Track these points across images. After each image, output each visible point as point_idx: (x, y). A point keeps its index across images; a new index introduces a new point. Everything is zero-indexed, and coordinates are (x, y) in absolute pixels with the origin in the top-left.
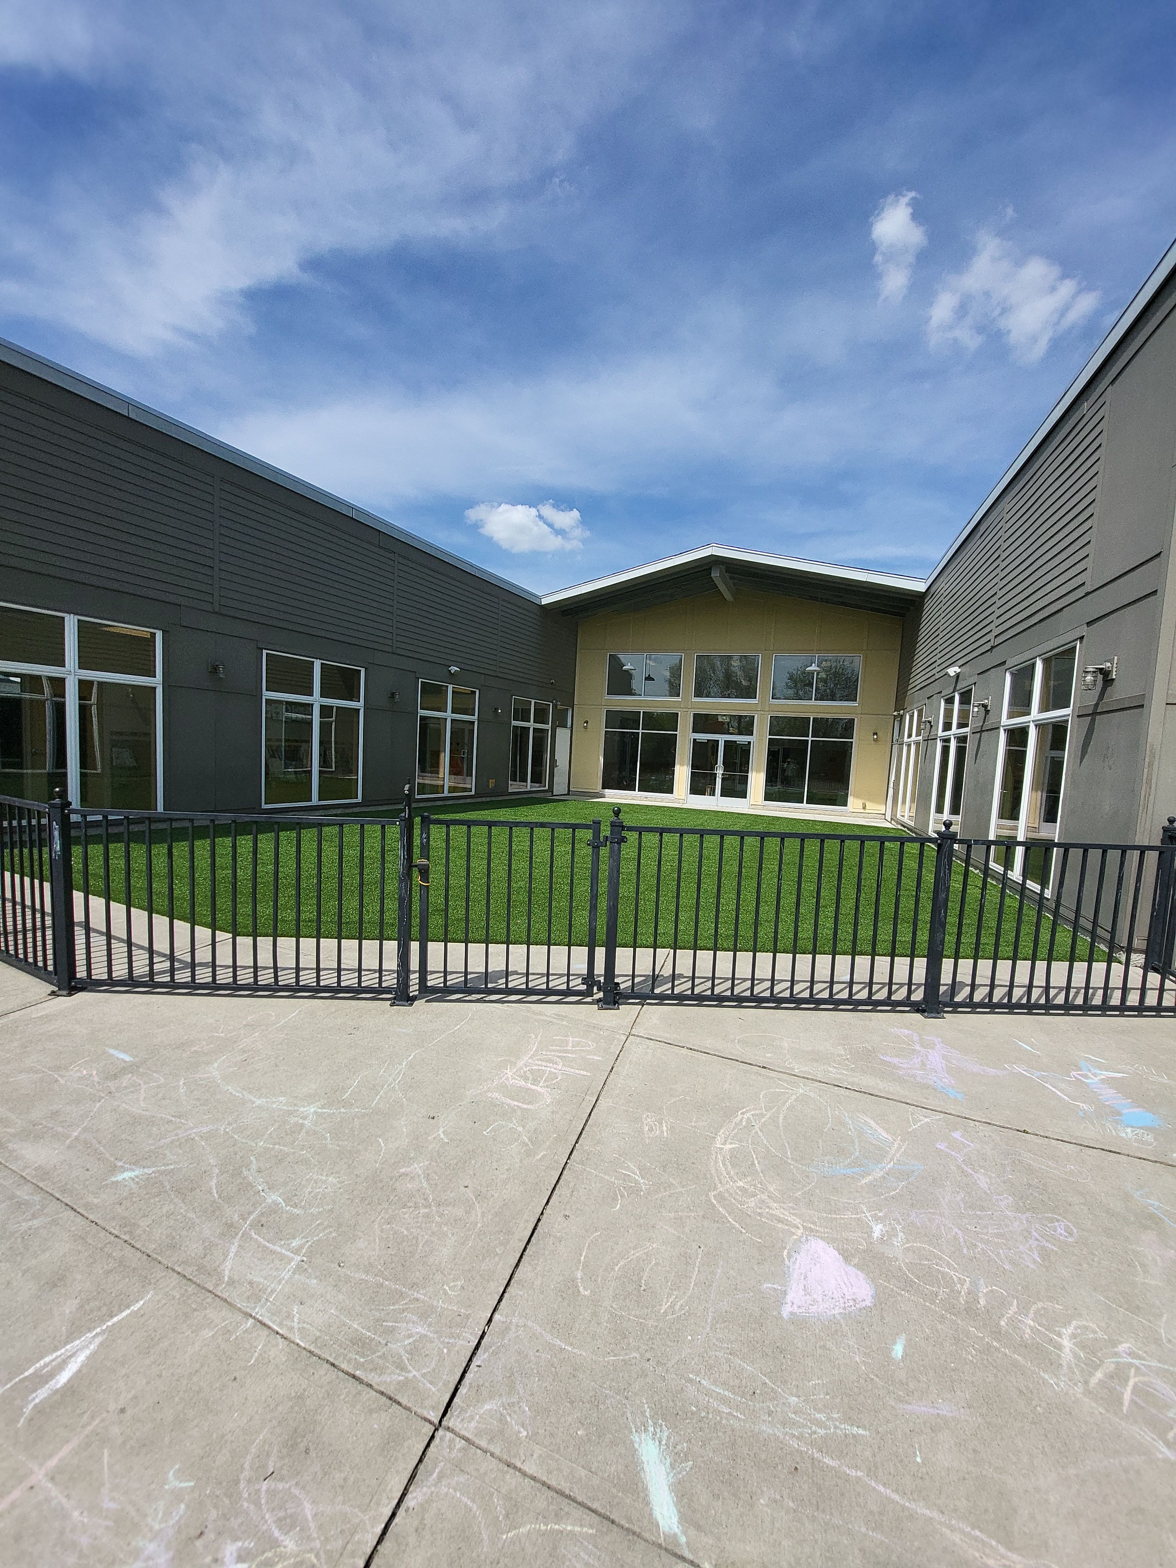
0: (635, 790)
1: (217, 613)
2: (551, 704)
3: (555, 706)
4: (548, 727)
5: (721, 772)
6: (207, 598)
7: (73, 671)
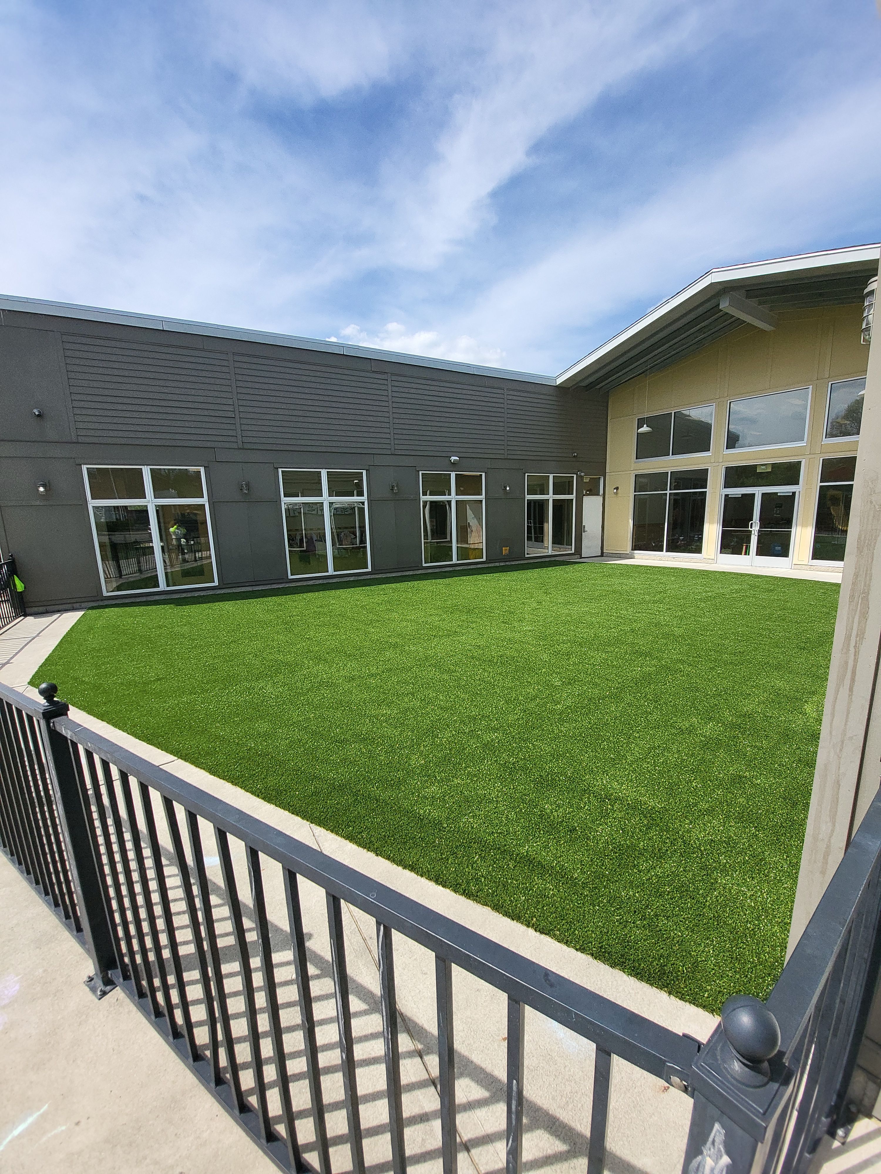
0: (663, 551)
1: (241, 449)
2: (575, 476)
3: (580, 478)
4: (573, 497)
5: (757, 528)
6: (233, 439)
7: (150, 500)
